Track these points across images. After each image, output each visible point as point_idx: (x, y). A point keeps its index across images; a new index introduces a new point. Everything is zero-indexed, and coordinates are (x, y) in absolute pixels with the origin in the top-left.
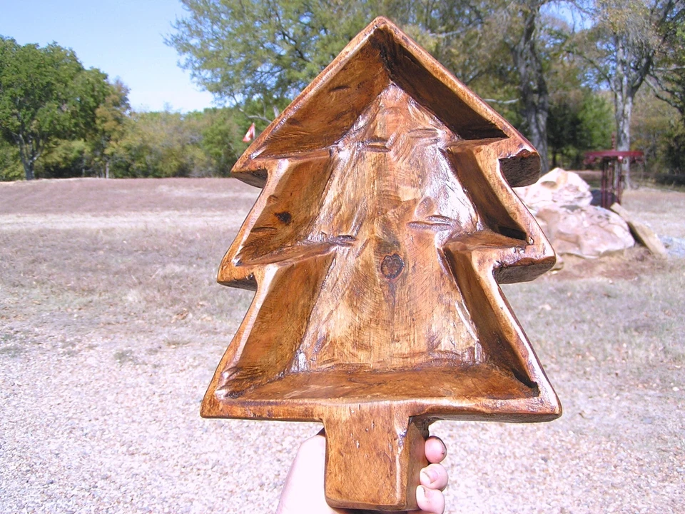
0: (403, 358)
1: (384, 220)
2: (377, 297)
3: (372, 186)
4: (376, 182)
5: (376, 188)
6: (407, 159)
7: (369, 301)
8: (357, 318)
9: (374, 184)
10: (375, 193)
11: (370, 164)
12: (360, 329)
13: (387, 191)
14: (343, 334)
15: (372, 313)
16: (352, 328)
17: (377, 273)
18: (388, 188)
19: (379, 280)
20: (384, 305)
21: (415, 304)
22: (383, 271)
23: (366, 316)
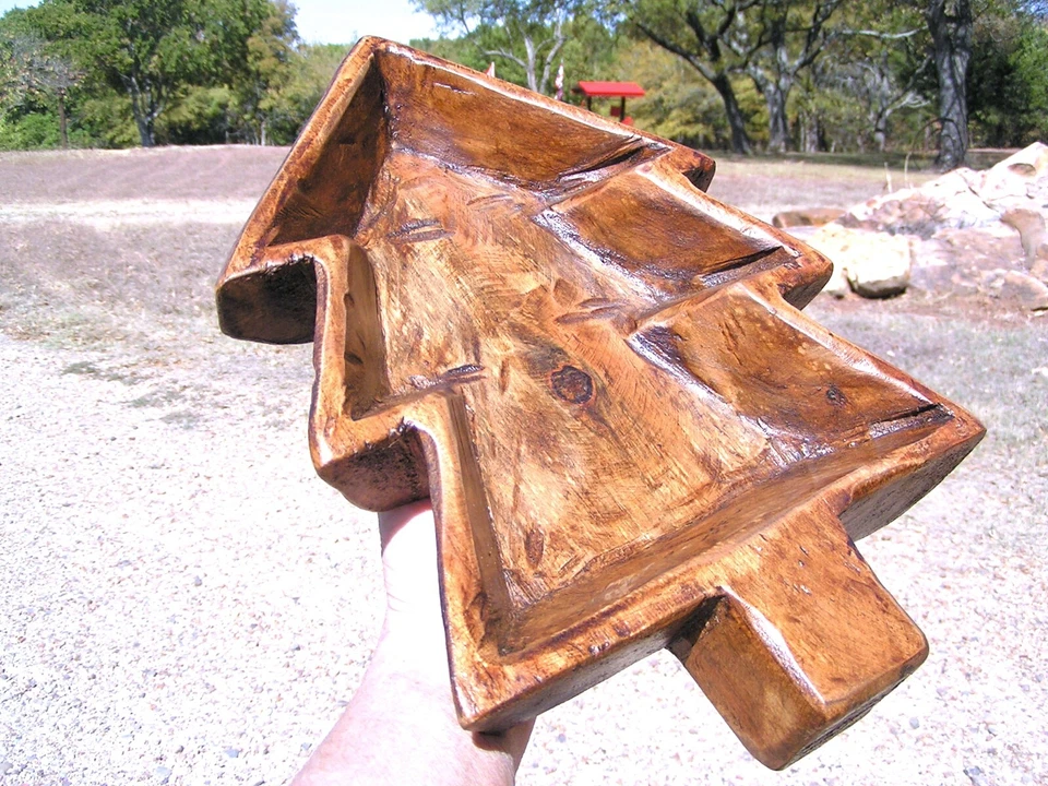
0: (687, 504)
1: (513, 326)
2: (580, 435)
3: (458, 286)
4: (461, 279)
5: (467, 287)
6: (490, 239)
7: (570, 446)
8: (569, 480)
9: (459, 282)
10: (471, 294)
11: (432, 259)
12: (587, 493)
13: (488, 287)
14: (564, 513)
15: (590, 461)
16: (573, 497)
17: (555, 402)
18: (486, 283)
19: (566, 411)
20: (601, 443)
21: (646, 424)
22: (564, 397)
23: (581, 470)
